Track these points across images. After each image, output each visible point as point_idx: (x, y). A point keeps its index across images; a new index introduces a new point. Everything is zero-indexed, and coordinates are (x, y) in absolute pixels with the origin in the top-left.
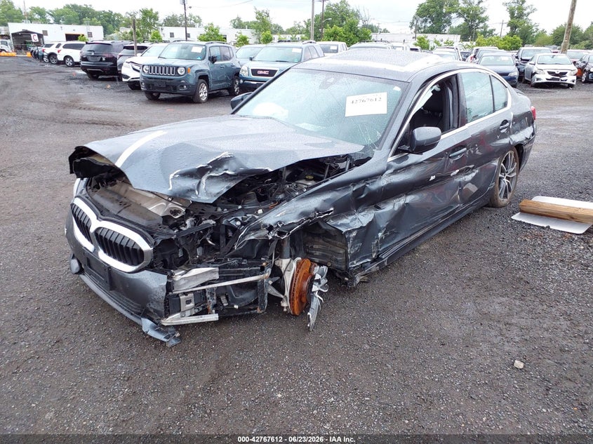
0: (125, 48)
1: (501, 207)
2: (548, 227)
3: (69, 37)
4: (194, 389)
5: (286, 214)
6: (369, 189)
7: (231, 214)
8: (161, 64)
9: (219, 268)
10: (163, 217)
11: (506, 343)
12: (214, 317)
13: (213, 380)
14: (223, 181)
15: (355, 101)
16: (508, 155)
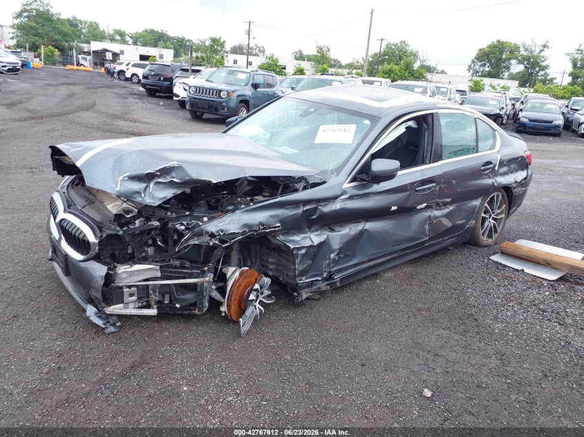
0: (182, 69)
1: (484, 247)
2: (523, 271)
3: (143, 58)
4: (113, 372)
5: (228, 223)
6: (321, 211)
7: (177, 219)
8: (206, 86)
9: (161, 267)
10: (115, 215)
11: (426, 373)
12: (153, 312)
13: (133, 367)
14: (170, 187)
15: (326, 130)
16: (494, 196)
